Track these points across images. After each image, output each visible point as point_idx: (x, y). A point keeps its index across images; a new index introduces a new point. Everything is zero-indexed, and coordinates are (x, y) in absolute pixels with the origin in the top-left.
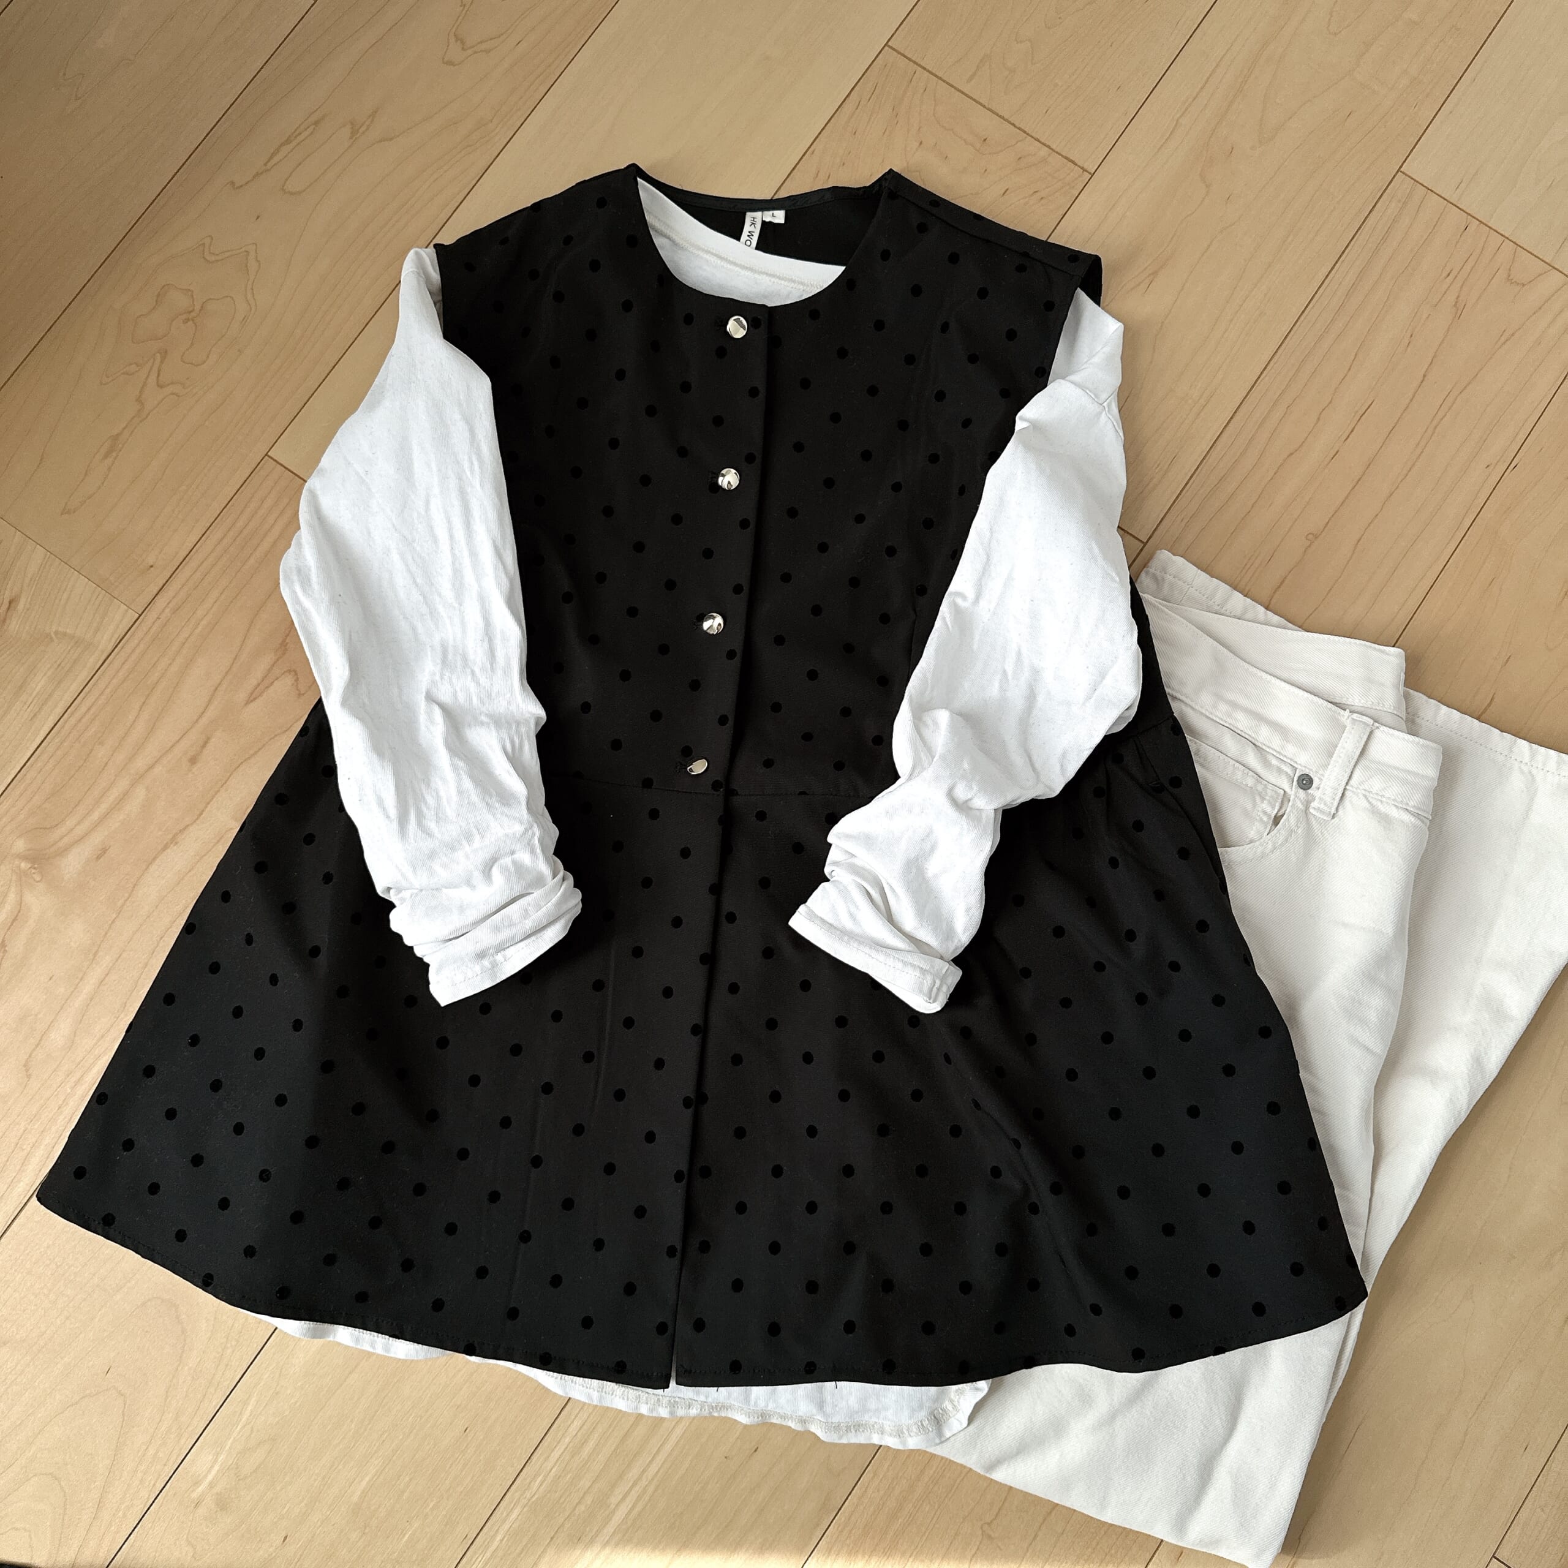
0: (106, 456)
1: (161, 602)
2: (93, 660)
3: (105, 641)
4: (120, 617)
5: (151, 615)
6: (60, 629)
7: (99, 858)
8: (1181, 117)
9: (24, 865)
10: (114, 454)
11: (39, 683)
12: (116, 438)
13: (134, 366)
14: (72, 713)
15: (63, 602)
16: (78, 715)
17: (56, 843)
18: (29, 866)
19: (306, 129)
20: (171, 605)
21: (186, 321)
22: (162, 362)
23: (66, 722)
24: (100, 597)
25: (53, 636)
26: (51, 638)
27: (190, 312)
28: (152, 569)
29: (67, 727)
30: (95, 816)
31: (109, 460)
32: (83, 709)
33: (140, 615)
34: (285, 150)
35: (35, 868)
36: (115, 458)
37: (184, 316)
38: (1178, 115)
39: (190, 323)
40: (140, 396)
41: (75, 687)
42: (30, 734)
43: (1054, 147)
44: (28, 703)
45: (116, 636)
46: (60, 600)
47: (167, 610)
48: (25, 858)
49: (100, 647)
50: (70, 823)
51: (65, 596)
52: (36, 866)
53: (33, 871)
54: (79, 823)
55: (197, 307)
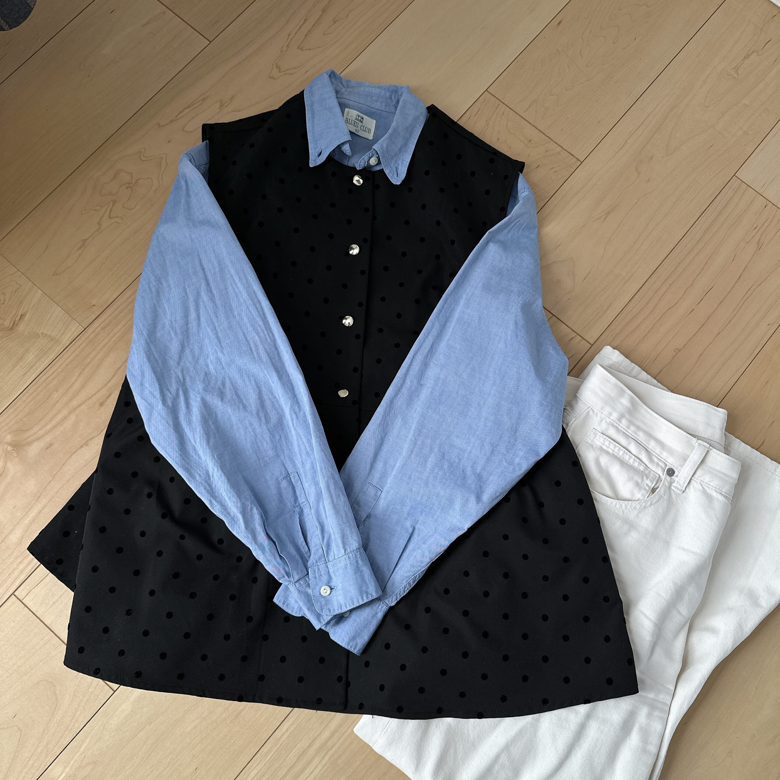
0: (79, 249)
1: (96, 324)
2: (58, 349)
3: (66, 340)
4: (75, 329)
5: (90, 330)
6: (45, 332)
7: (47, 448)
8: (628, 139)
9: (9, 448)
10: (83, 248)
11: (30, 357)
12: (84, 241)
13: (99, 207)
14: (44, 375)
15: (47, 318)
16: (47, 375)
17: (27, 438)
18: (12, 449)
19: (198, 102)
20: (101, 326)
21: (127, 188)
22: (113, 206)
23: (40, 378)
24: (67, 318)
25: (40, 335)
26: (39, 336)
27: (130, 184)
28: (94, 307)
29: (41, 381)
30: (49, 427)
31: (80, 251)
32: (50, 372)
33: (85, 329)
34: (187, 111)
35: (14, 450)
36: (83, 251)
37: (127, 185)
38: (627, 138)
39: (129, 189)
40: (100, 221)
41: (48, 361)
42: (21, 383)
43: (564, 147)
44: (23, 367)
45: (72, 338)
46: (46, 317)
47: (99, 328)
48: (10, 444)
49: (63, 342)
50: (35, 429)
51: (49, 316)
52: (15, 449)
53: (13, 452)
54: (40, 430)
55: (134, 182)
